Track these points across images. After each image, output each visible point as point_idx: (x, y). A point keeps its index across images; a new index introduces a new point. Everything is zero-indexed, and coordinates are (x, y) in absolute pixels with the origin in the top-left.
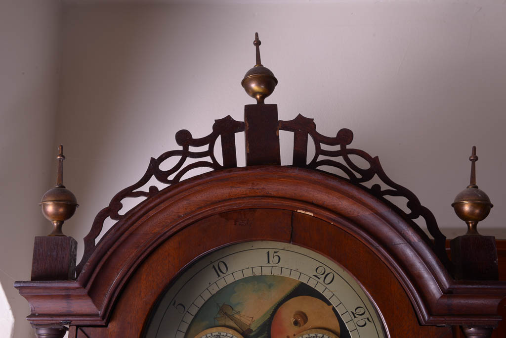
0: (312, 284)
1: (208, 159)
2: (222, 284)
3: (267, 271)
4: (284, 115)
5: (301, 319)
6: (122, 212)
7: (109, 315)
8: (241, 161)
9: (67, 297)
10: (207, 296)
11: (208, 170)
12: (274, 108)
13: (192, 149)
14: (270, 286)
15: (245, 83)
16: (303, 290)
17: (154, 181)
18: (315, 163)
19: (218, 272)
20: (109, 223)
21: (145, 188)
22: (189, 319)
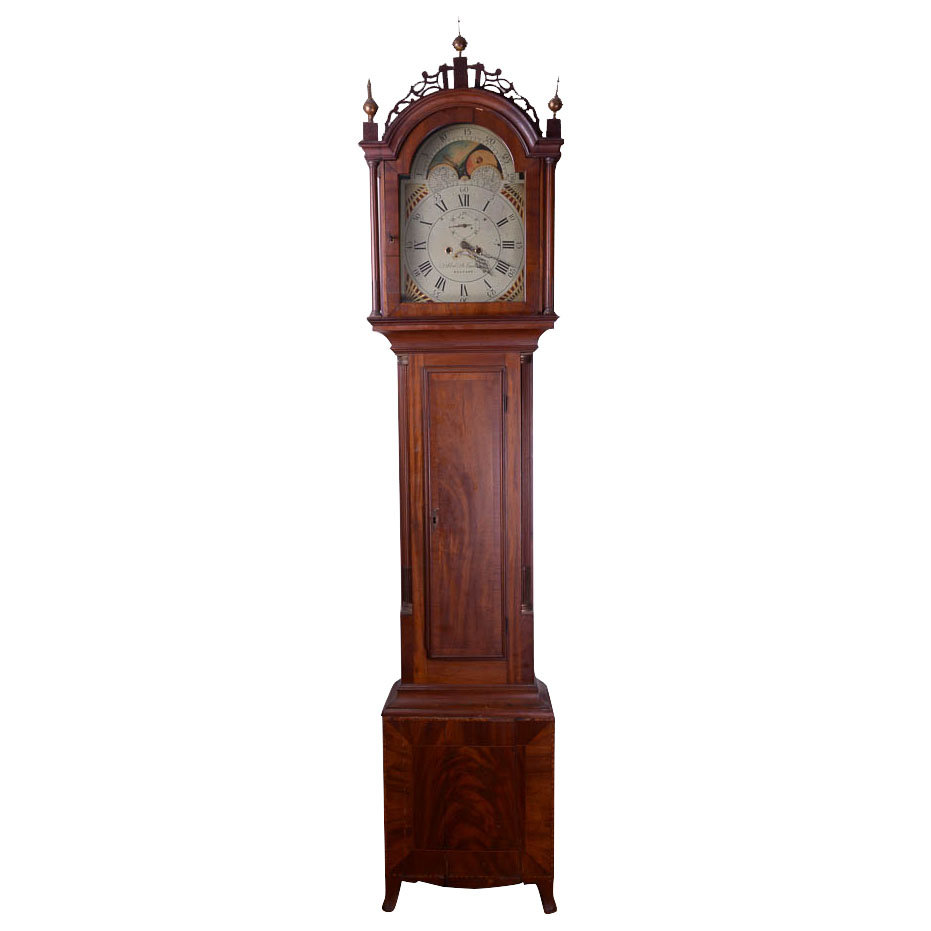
0: (484, 144)
1: (436, 85)
2: (444, 145)
3: (464, 139)
4: (470, 63)
5: (480, 160)
6: (400, 110)
7: (397, 156)
8: (451, 85)
9: (380, 148)
10: (438, 150)
11: (437, 90)
12: (465, 59)
13: (429, 80)
14: (466, 146)
15: (454, 44)
16: (481, 147)
17: (412, 96)
18: (484, 85)
19: (442, 138)
20: (394, 116)
21: (409, 99)
22: (430, 161)
